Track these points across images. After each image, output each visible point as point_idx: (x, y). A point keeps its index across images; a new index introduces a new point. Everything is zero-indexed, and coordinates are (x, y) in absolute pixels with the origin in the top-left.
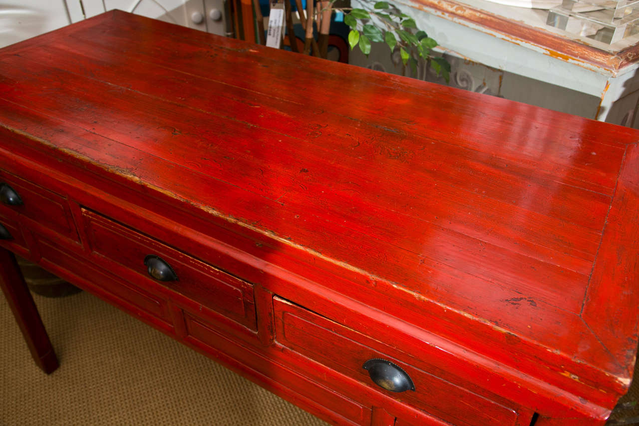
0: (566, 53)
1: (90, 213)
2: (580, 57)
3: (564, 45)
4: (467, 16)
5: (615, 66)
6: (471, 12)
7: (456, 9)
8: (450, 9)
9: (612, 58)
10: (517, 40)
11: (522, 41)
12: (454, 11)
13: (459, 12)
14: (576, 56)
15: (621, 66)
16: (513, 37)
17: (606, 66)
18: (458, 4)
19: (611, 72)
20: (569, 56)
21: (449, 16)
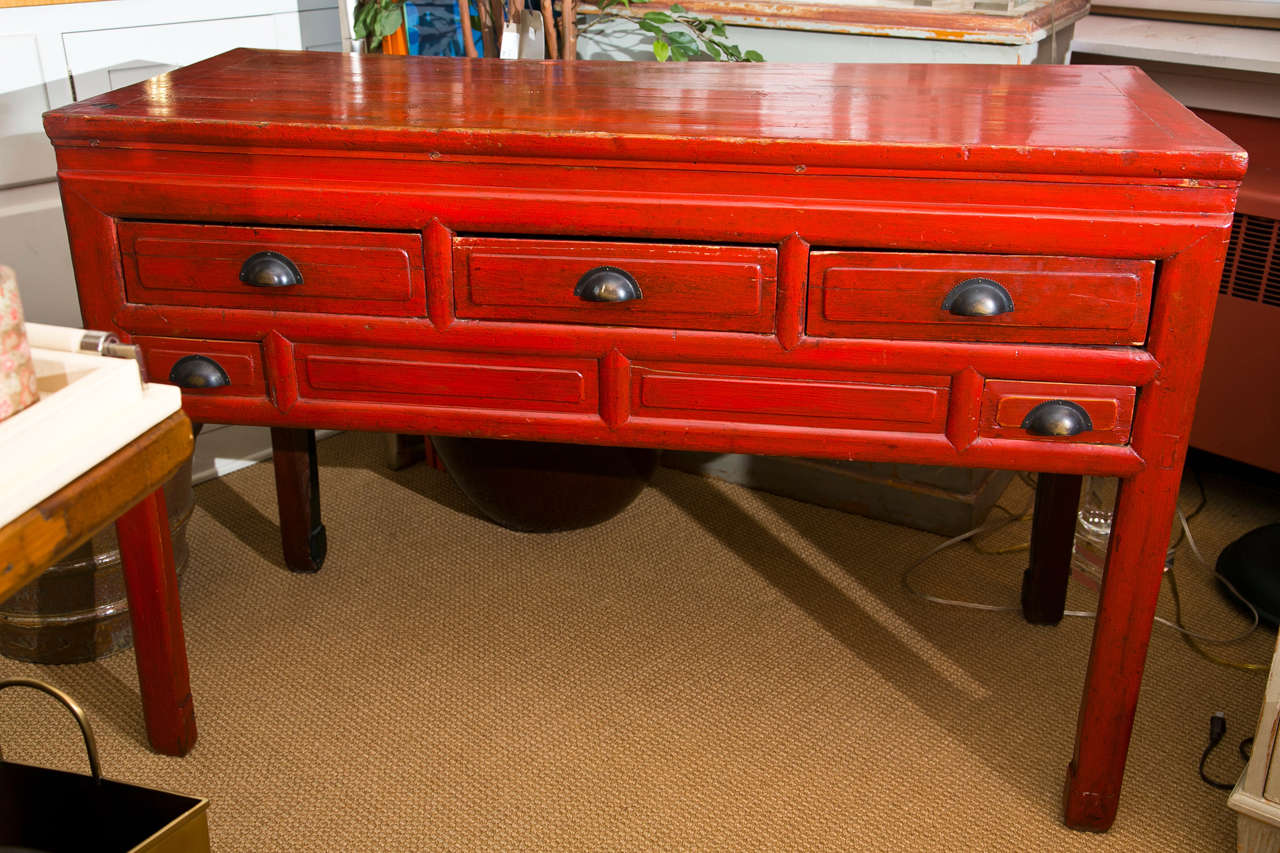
0: (957, 29)
1: (472, 239)
2: (979, 30)
3: (952, 20)
4: (799, 15)
5: (1028, 28)
6: (801, 8)
7: (779, 9)
8: (768, 11)
9: (1019, 21)
10: (883, 29)
11: (891, 28)
12: (776, 12)
13: (784, 12)
14: (973, 29)
15: (1033, 30)
16: (877, 26)
17: (1016, 32)
18: (777, 3)
19: (1025, 37)
20: (964, 31)
21: (768, 21)
